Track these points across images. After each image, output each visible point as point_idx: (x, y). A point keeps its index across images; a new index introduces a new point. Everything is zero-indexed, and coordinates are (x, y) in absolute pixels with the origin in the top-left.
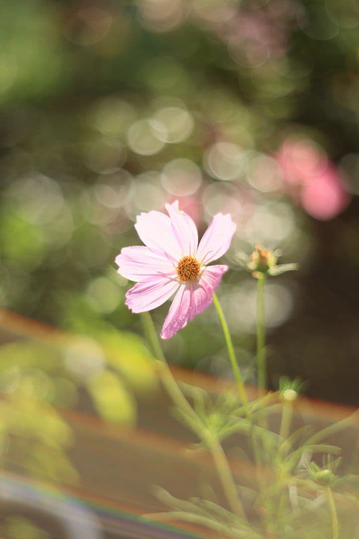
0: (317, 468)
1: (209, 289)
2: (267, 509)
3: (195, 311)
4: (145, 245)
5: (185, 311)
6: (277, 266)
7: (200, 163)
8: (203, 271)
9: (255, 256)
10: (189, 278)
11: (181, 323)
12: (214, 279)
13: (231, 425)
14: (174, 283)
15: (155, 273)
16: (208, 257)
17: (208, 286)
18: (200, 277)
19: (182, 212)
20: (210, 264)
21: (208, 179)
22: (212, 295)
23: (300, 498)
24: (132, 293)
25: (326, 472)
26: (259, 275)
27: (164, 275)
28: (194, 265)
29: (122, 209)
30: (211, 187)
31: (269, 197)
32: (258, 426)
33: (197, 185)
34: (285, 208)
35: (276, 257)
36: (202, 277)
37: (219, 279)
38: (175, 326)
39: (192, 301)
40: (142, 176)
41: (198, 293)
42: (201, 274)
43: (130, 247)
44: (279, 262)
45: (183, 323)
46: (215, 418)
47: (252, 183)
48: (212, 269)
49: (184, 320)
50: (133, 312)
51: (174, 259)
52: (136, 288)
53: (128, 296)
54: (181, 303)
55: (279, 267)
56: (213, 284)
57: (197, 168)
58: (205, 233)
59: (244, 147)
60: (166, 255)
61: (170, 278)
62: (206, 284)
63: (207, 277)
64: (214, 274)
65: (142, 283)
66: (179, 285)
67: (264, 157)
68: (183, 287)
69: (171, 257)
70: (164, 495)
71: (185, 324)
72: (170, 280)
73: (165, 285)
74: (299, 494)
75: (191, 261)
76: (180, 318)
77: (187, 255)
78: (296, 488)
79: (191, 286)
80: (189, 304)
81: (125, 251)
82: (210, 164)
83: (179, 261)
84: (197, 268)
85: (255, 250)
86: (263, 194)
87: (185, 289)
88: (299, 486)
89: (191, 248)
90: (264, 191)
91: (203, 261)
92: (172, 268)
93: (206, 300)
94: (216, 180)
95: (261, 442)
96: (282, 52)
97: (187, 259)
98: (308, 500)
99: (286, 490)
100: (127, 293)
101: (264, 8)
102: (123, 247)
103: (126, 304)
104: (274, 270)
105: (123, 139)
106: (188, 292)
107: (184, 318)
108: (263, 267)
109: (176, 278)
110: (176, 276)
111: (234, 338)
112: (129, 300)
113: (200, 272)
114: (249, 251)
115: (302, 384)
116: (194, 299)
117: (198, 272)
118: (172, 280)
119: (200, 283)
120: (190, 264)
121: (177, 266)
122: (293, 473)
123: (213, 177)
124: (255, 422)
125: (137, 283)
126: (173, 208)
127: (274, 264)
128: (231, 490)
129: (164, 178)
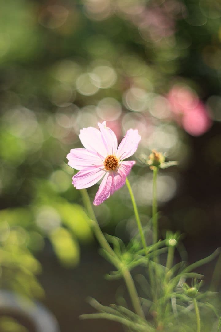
0: (188, 287)
1: (124, 175)
2: (157, 312)
3: (115, 189)
4: (85, 148)
5: (109, 189)
6: (165, 163)
7: (120, 100)
8: (120, 164)
9: (152, 156)
10: (112, 168)
11: (106, 196)
12: (127, 169)
13: (136, 260)
14: (102, 171)
15: (91, 165)
16: (123, 156)
17: (123, 174)
18: (118, 168)
19: (108, 128)
20: (124, 160)
21: (125, 110)
22: (125, 179)
23: (178, 305)
24: (77, 177)
25: (193, 289)
26: (154, 168)
27: (96, 167)
28: (115, 160)
29: (73, 128)
30: (127, 115)
31: (163, 122)
32: (153, 261)
33: (119, 114)
34: (172, 129)
35: (164, 157)
36: (120, 168)
37: (130, 169)
38: (102, 197)
39: (113, 182)
40: (85, 108)
41: (117, 178)
42: (119, 167)
43: (76, 149)
44: (166, 160)
45: (107, 196)
46: (127, 256)
47: (152, 113)
48: (126, 163)
49: (108, 194)
50: (77, 188)
51: (102, 157)
52: (79, 174)
53: (74, 179)
54: (106, 184)
55: (166, 163)
56: (126, 172)
57: (119, 104)
58: (122, 142)
59: (147, 91)
60: (98, 154)
61: (100, 169)
62: (122, 172)
63: (123, 168)
64: (127, 166)
65: (83, 171)
66: (105, 172)
67: (159, 97)
68: (108, 174)
69: (101, 156)
70: (95, 303)
71: (109, 196)
72: (100, 170)
73: (97, 172)
74: (177, 304)
75: (113, 158)
76: (106, 193)
77: (110, 154)
78: (176, 299)
79: (113, 174)
80: (111, 184)
81: (73, 151)
82: (127, 101)
83: (105, 158)
84: (116, 163)
85: (151, 152)
86: (159, 120)
87: (109, 175)
88: (177, 298)
89: (113, 150)
90: (160, 118)
91: (120, 158)
92: (101, 162)
93: (121, 182)
94: (130, 111)
95: (154, 271)
96: (171, 33)
97: (110, 157)
98: (183, 307)
99: (170, 300)
100: (74, 177)
101: (161, 6)
102: (72, 149)
103: (73, 183)
104: (163, 165)
105: (73, 86)
106: (111, 177)
107: (108, 193)
108: (156, 163)
109: (104, 168)
110: (104, 167)
111: (139, 208)
112: (75, 181)
113: (118, 165)
114: (148, 153)
115: (180, 236)
116: (114, 181)
117: (117, 165)
118: (101, 170)
119: (118, 172)
120: (112, 160)
121: (104, 161)
122: (174, 290)
123: (128, 109)
124: (151, 259)
125: (79, 171)
126: (102, 125)
127: (163, 162)
128: (136, 300)
129: (98, 109)
